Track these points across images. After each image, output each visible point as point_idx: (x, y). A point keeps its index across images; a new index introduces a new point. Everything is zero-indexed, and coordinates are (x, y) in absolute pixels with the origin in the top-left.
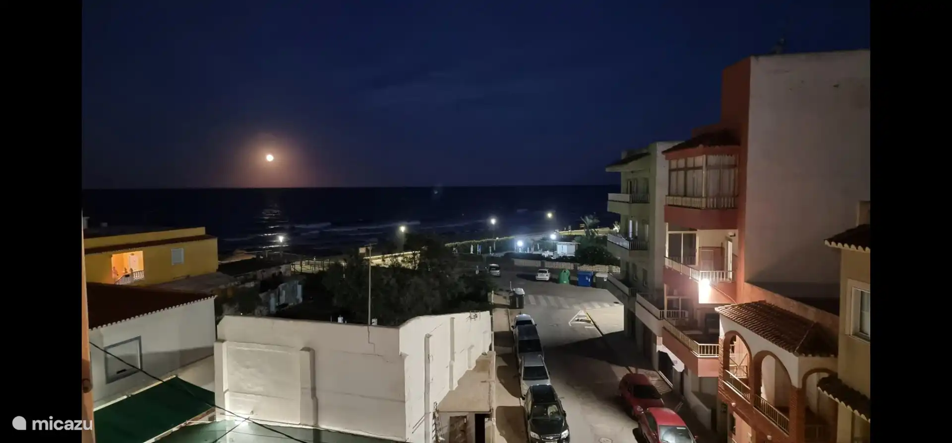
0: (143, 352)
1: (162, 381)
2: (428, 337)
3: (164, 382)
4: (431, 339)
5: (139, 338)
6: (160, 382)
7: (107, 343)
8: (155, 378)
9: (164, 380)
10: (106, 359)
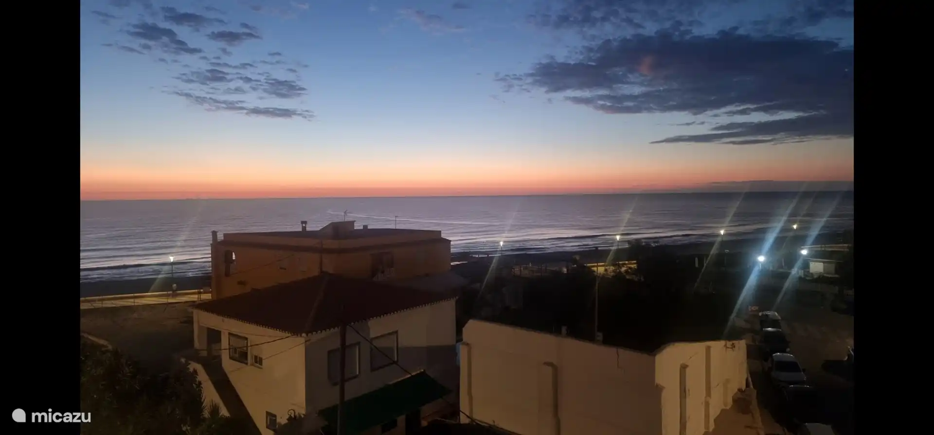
0: (399, 346)
1: (411, 374)
2: (684, 368)
3: (412, 376)
4: (688, 370)
5: (396, 332)
6: (409, 376)
7: (373, 335)
8: (406, 371)
9: (414, 374)
10: (372, 350)
